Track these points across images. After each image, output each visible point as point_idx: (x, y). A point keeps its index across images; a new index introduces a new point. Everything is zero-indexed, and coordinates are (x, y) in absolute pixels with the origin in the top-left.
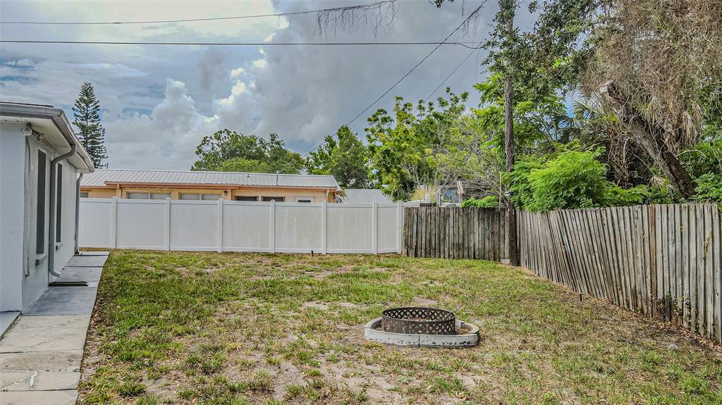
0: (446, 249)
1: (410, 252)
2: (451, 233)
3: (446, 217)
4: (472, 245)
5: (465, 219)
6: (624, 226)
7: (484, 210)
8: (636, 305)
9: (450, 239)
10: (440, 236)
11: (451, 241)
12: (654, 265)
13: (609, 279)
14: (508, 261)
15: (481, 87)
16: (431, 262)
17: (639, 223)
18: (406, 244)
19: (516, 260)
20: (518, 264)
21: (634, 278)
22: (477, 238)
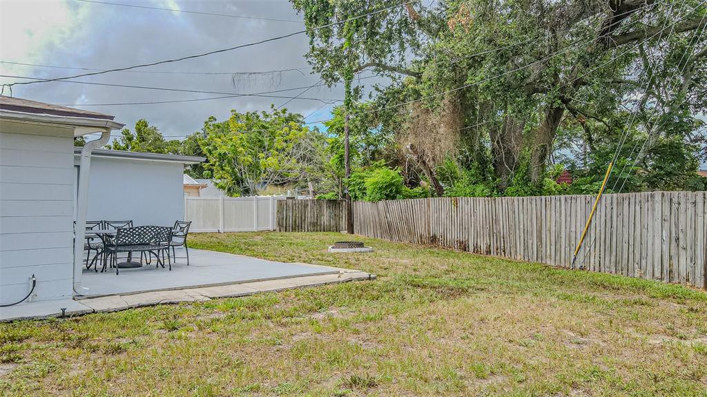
0: (306, 226)
1: (282, 229)
2: (309, 216)
3: (306, 206)
4: (322, 223)
5: (318, 206)
6: (417, 207)
7: (330, 201)
8: (421, 241)
9: (308, 220)
10: (301, 218)
11: (309, 221)
12: (429, 223)
13: (410, 233)
14: (347, 232)
15: (327, 124)
16: (296, 234)
17: (423, 206)
18: (279, 224)
19: (351, 229)
20: (353, 233)
21: (421, 229)
22: (325, 219)
